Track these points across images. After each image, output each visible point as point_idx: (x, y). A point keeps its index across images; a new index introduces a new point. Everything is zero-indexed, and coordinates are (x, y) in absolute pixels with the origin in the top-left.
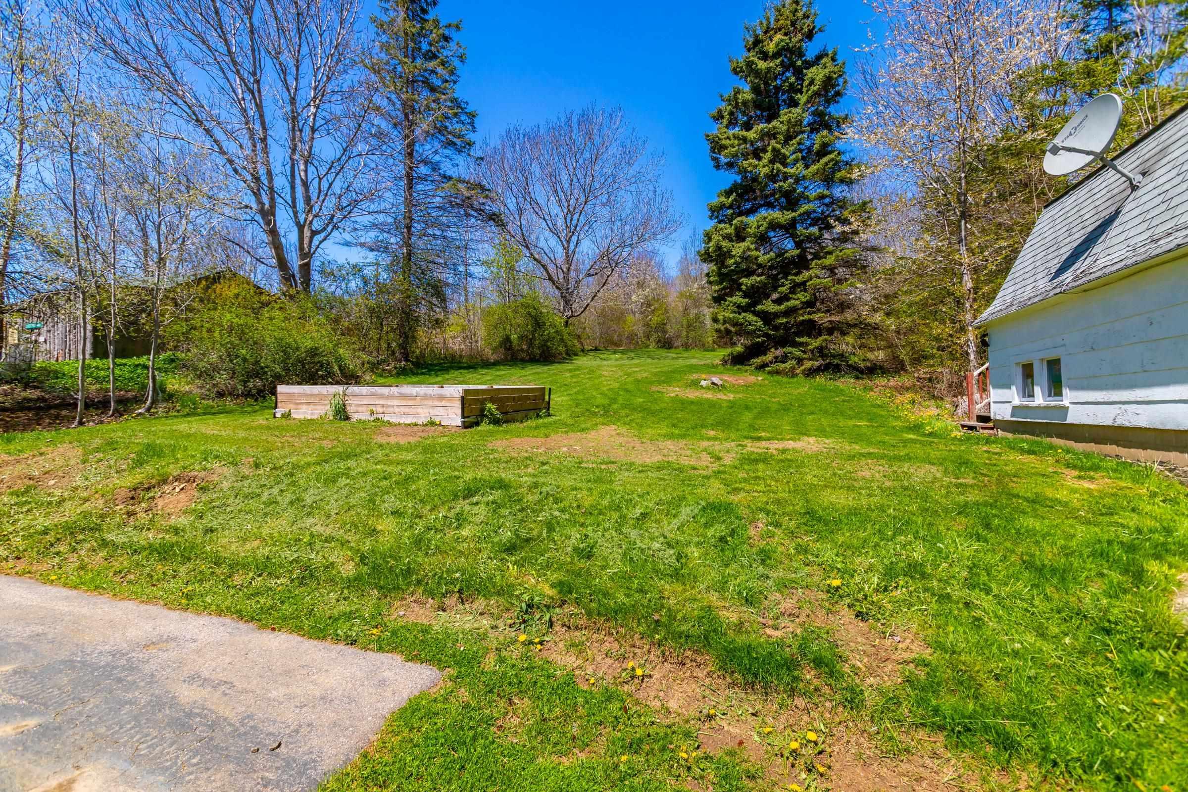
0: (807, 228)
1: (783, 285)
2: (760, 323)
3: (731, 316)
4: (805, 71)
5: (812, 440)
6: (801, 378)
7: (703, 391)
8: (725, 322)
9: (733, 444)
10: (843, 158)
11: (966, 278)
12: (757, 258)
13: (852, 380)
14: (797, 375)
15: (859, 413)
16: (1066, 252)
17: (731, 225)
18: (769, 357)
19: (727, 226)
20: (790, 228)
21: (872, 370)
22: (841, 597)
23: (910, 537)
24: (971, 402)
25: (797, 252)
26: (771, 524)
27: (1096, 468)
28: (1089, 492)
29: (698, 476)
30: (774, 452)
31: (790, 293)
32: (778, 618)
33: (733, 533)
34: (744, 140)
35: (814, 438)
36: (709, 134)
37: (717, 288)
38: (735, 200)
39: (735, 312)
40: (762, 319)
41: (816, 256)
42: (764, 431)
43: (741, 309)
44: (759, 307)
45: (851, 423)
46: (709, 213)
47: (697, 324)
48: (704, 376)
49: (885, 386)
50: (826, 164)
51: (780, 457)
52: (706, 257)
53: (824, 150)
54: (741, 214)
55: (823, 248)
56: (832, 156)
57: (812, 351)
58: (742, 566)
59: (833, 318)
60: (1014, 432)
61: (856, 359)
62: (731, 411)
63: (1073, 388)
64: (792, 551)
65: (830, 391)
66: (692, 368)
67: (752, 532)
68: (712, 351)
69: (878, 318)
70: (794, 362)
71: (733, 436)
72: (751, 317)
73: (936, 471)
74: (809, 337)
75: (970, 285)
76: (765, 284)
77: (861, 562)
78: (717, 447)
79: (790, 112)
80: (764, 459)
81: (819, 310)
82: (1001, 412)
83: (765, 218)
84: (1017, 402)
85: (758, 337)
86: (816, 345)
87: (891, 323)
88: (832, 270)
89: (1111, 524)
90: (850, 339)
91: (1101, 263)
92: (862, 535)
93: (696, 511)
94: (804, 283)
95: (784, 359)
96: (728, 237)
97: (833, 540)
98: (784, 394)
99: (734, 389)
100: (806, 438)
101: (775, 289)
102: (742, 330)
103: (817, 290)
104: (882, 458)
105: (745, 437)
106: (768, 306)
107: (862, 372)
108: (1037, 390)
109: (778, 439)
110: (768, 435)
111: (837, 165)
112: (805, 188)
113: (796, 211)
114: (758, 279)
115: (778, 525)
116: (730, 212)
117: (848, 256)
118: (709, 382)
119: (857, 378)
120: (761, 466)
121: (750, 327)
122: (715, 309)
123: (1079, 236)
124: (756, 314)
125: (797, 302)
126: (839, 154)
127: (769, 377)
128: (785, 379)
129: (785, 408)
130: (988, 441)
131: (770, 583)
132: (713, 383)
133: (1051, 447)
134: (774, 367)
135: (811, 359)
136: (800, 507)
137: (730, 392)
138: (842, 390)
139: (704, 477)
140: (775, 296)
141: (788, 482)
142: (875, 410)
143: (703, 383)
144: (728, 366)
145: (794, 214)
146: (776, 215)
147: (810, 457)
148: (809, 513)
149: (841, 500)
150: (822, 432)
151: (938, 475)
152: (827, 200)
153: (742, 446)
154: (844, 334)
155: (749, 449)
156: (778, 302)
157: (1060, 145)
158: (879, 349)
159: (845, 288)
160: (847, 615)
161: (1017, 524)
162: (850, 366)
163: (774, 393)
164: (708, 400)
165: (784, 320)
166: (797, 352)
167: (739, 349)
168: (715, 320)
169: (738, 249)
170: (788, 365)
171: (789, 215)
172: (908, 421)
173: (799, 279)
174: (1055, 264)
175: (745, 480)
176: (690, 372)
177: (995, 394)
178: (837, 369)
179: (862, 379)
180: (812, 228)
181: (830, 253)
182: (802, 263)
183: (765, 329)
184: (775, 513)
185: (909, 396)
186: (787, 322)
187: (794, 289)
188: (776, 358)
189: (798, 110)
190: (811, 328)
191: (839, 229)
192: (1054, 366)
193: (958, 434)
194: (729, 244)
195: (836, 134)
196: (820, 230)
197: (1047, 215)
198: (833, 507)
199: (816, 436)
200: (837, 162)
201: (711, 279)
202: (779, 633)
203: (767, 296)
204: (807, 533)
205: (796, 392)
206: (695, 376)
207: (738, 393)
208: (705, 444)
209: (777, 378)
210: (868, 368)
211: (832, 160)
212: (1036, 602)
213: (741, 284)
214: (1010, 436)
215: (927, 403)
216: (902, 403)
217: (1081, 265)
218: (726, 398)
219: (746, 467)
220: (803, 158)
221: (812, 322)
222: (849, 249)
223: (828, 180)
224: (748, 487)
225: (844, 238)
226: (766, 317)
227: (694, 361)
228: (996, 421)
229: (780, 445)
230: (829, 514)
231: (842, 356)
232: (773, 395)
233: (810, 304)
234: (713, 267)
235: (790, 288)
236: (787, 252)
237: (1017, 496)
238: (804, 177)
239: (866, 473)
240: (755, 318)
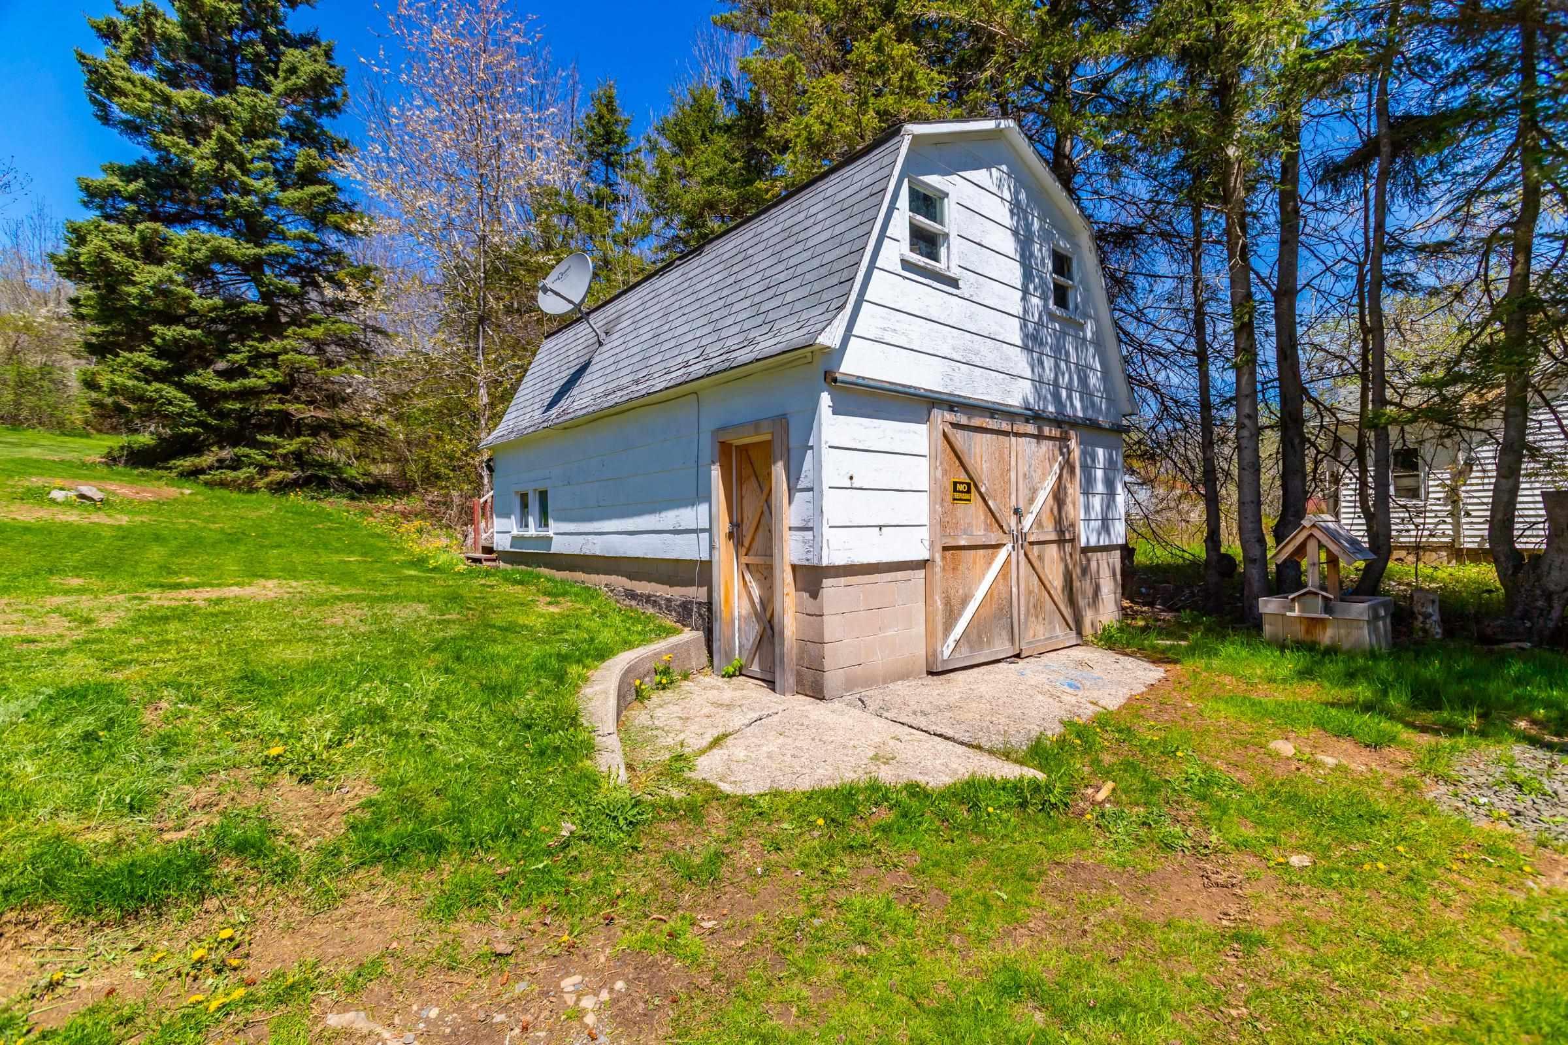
0: (282, 277)
1: (235, 351)
2: (190, 404)
3: (130, 383)
4: (282, 47)
5: (270, 584)
6: (265, 495)
7: (55, 509)
8: (113, 391)
9: (121, 597)
10: (342, 197)
11: (482, 391)
12: (187, 298)
13: (345, 501)
14: (257, 489)
15: (349, 545)
16: (556, 386)
17: (134, 230)
18: (207, 459)
19: (123, 228)
20: (252, 269)
21: (375, 488)
22: (282, 766)
23: (377, 682)
24: (476, 531)
25: (265, 308)
26: (182, 701)
27: (565, 594)
28: (552, 615)
29: (37, 653)
30: (202, 604)
31: (249, 364)
32: (184, 816)
33: (110, 725)
34: (167, 100)
35: (276, 581)
36: (88, 55)
37: (97, 329)
38: (141, 191)
39: (138, 379)
40: (195, 398)
41: (295, 321)
42: (188, 574)
43: (149, 375)
44: (189, 379)
45: (336, 558)
46: (82, 195)
47: (46, 383)
48: (58, 482)
49: (389, 511)
50: (314, 196)
51: (210, 609)
52: (72, 269)
53: (309, 176)
54: (154, 217)
55: (305, 312)
56: (323, 189)
57: (284, 456)
58: (126, 765)
59: (319, 414)
60: (512, 563)
61: (353, 472)
62: (120, 543)
63: (558, 519)
64: (216, 728)
65: (310, 514)
66: (27, 466)
67: (147, 717)
68: (81, 436)
69: (382, 421)
70: (253, 470)
71: (123, 584)
72: (170, 391)
73: (422, 609)
74: (280, 435)
75: (486, 400)
76: (201, 345)
77: (312, 722)
78: (85, 604)
79: (255, 95)
80: (182, 615)
81: (297, 399)
82: (502, 543)
83: (204, 242)
84: (515, 532)
85: (188, 425)
86: (291, 448)
87: (399, 432)
88: (319, 346)
89: (558, 641)
90: (342, 443)
91: (576, 405)
92: (319, 690)
93: (33, 705)
94: (274, 356)
95: (236, 464)
96: (125, 248)
97: (278, 703)
98: (233, 518)
99: (127, 506)
100: (262, 581)
101: (222, 353)
102: (151, 410)
103: (295, 369)
104: (364, 600)
105: (149, 585)
106: (208, 379)
107: (359, 490)
108: (531, 520)
109: (211, 585)
110: (196, 580)
111: (329, 205)
112: (280, 218)
113: (262, 246)
114: (188, 332)
115: (195, 700)
116: (132, 207)
117: (343, 332)
118: (72, 495)
119: (353, 498)
120: (173, 626)
121: (171, 408)
122: (92, 365)
123: (566, 375)
124: (180, 386)
125: (261, 382)
126: (334, 190)
127: (202, 489)
128: (235, 495)
129: (234, 539)
130: (488, 574)
131: (175, 775)
132: (82, 496)
133: (538, 577)
134: (216, 475)
135: (281, 469)
136: (234, 668)
137: (122, 511)
138: (330, 514)
139: (52, 652)
140: (221, 365)
141: (219, 642)
142: (372, 541)
143: (57, 495)
144: (120, 468)
145: (257, 250)
146: (227, 241)
147: (259, 607)
148: (250, 677)
149: (298, 654)
150: (291, 572)
151: (423, 614)
152: (314, 247)
153: (141, 599)
154: (335, 436)
155: (154, 603)
156: (228, 374)
157: (549, 286)
158: (384, 461)
159: (336, 374)
160: (286, 781)
161: (485, 652)
162: (342, 481)
163: (214, 516)
164: (66, 525)
165: (238, 406)
166: (258, 456)
167: (145, 439)
168: (91, 384)
169: (148, 275)
170: (242, 474)
171: (251, 250)
172: (411, 554)
173: (266, 347)
174: (547, 398)
175: (140, 648)
176: (23, 474)
177: (498, 523)
178: (321, 484)
179: (359, 499)
180: (289, 278)
181: (318, 322)
182: (270, 325)
183: (202, 415)
184: (190, 686)
185: (417, 523)
186: (242, 409)
187: (257, 359)
188: (220, 461)
189: (269, 99)
190: (284, 424)
191: (329, 292)
192: (543, 496)
193: (461, 567)
194: (128, 262)
195: (330, 160)
196: (303, 285)
197: (548, 345)
198: (285, 664)
199: (279, 578)
200: (329, 201)
201: (83, 311)
202: (185, 834)
203: (207, 363)
204: (241, 702)
205: (253, 515)
206: (36, 481)
207: (141, 514)
208: (59, 600)
209: (225, 493)
210: (367, 485)
211: (323, 194)
212: (484, 718)
213: (153, 334)
214: (509, 567)
215: (438, 531)
216: (408, 532)
217: (564, 403)
218: (109, 521)
219: (144, 629)
220: (276, 172)
221: (286, 415)
222: (345, 324)
223: (318, 220)
224: (144, 657)
225: (340, 306)
226: (200, 394)
227: (34, 453)
228: (499, 552)
229: (214, 594)
230: (277, 674)
231: (332, 466)
232: (213, 519)
233: (282, 389)
234: (86, 291)
235: (250, 358)
236: (245, 304)
237: (494, 626)
238: (277, 202)
239: (340, 621)
240: (180, 395)
